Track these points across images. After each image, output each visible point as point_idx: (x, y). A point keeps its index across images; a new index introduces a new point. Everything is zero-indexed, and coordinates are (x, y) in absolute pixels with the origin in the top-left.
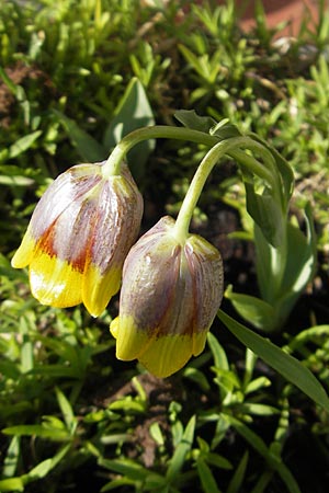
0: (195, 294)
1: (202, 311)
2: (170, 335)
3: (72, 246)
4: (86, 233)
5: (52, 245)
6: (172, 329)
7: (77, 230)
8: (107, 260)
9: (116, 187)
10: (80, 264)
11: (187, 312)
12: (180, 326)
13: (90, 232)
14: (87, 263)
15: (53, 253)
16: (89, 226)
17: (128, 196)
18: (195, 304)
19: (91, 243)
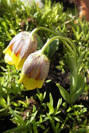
0: (40, 69)
2: (32, 78)
3: (16, 49)
4: (20, 47)
5: (12, 48)
7: (18, 46)
8: (23, 55)
9: (31, 38)
10: (17, 54)
11: (37, 73)
12: (35, 77)
13: (21, 47)
14: (18, 54)
15: (12, 50)
16: (21, 45)
17: (33, 41)
18: (39, 71)
19: (21, 49)
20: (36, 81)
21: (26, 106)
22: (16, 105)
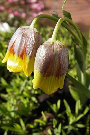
0: (59, 58)
1: (62, 67)
2: (51, 76)
3: (19, 49)
4: (24, 43)
5: (13, 50)
6: (52, 73)
7: (21, 43)
8: (30, 53)
10: (22, 56)
11: (57, 66)
12: (54, 72)
13: (25, 43)
14: (24, 54)
15: (14, 53)
16: (25, 41)
17: (37, 32)
18: (59, 63)
19: (25, 47)
20: (57, 78)
21: (44, 124)
22: (32, 126)
